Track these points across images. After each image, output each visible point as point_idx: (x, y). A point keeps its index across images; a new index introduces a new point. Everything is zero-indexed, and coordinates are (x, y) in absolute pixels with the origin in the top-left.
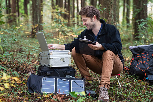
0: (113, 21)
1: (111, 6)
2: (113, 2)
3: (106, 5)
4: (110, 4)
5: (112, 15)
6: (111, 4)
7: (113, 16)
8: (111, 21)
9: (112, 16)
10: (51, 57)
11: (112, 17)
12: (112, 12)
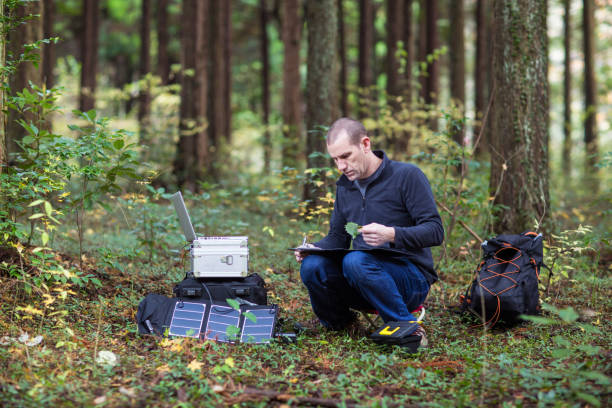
0: (529, 156)
1: (521, 108)
2: (528, 93)
3: (505, 104)
4: (518, 99)
5: (526, 135)
6: (521, 99)
7: (528, 140)
8: (524, 158)
9: (525, 138)
11: (526, 142)
12: (526, 127)
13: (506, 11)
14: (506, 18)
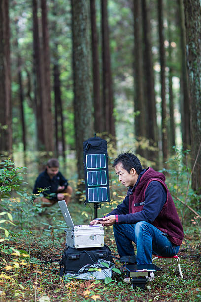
10: (76, 234)
13: (198, 93)
14: (197, 96)
